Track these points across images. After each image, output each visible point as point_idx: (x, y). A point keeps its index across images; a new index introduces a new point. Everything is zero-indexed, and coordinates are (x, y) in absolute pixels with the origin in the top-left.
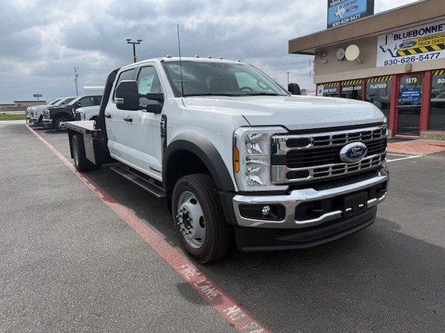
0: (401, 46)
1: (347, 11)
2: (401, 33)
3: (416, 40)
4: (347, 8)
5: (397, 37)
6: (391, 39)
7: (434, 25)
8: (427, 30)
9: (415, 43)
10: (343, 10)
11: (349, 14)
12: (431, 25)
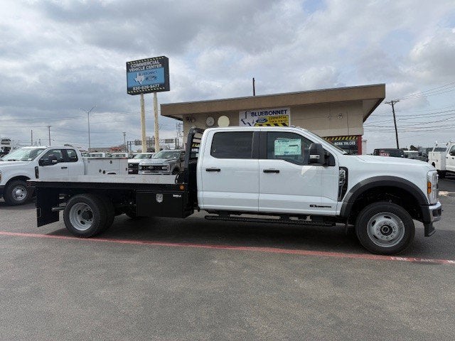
0: (257, 121)
1: (147, 79)
2: (257, 112)
3: (268, 118)
4: (147, 76)
5: (253, 114)
6: (249, 115)
7: (278, 110)
8: (273, 112)
9: (266, 121)
10: (143, 78)
11: (148, 83)
12: (277, 110)
